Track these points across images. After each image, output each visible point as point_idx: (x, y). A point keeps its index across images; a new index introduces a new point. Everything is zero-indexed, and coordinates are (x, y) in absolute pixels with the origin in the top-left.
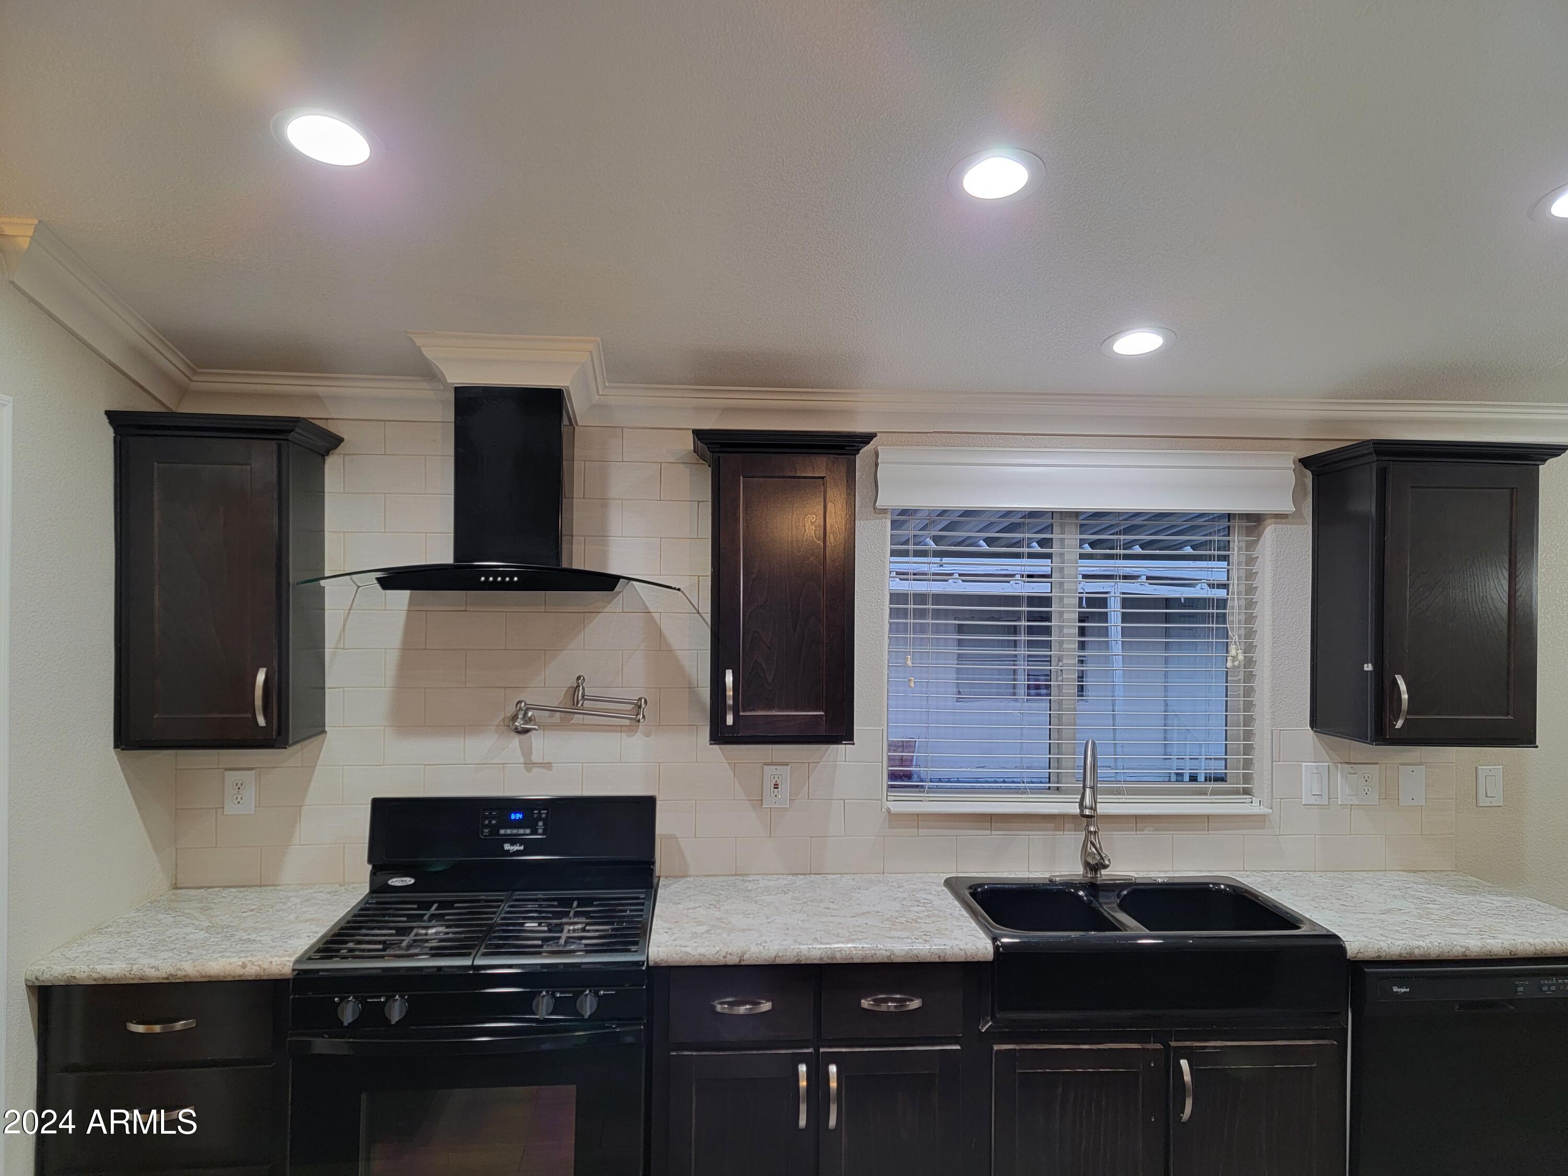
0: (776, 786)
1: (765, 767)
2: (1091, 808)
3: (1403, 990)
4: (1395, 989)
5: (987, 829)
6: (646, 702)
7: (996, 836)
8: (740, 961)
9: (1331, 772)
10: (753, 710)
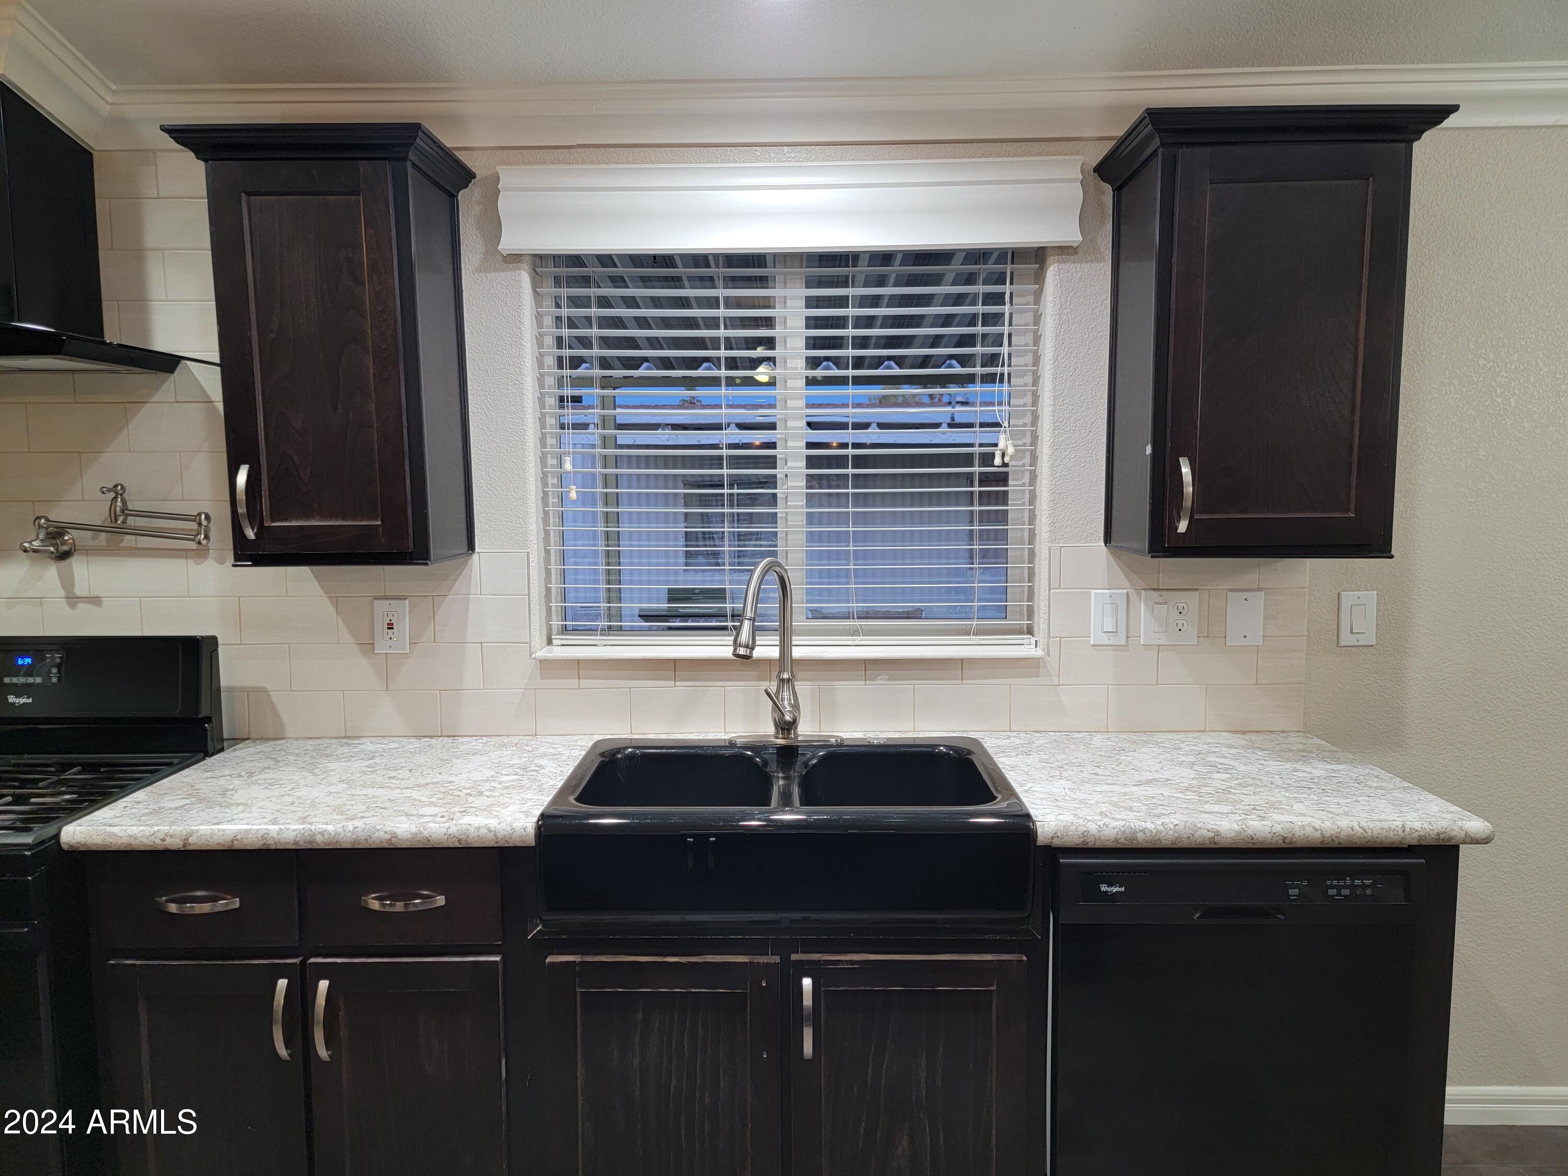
0: (390, 626)
1: (375, 602)
2: (747, 646)
3: (1115, 889)
4: (1104, 888)
5: (669, 679)
6: (208, 517)
7: (681, 688)
8: (184, 845)
9: (1131, 601)
10: (286, 519)
